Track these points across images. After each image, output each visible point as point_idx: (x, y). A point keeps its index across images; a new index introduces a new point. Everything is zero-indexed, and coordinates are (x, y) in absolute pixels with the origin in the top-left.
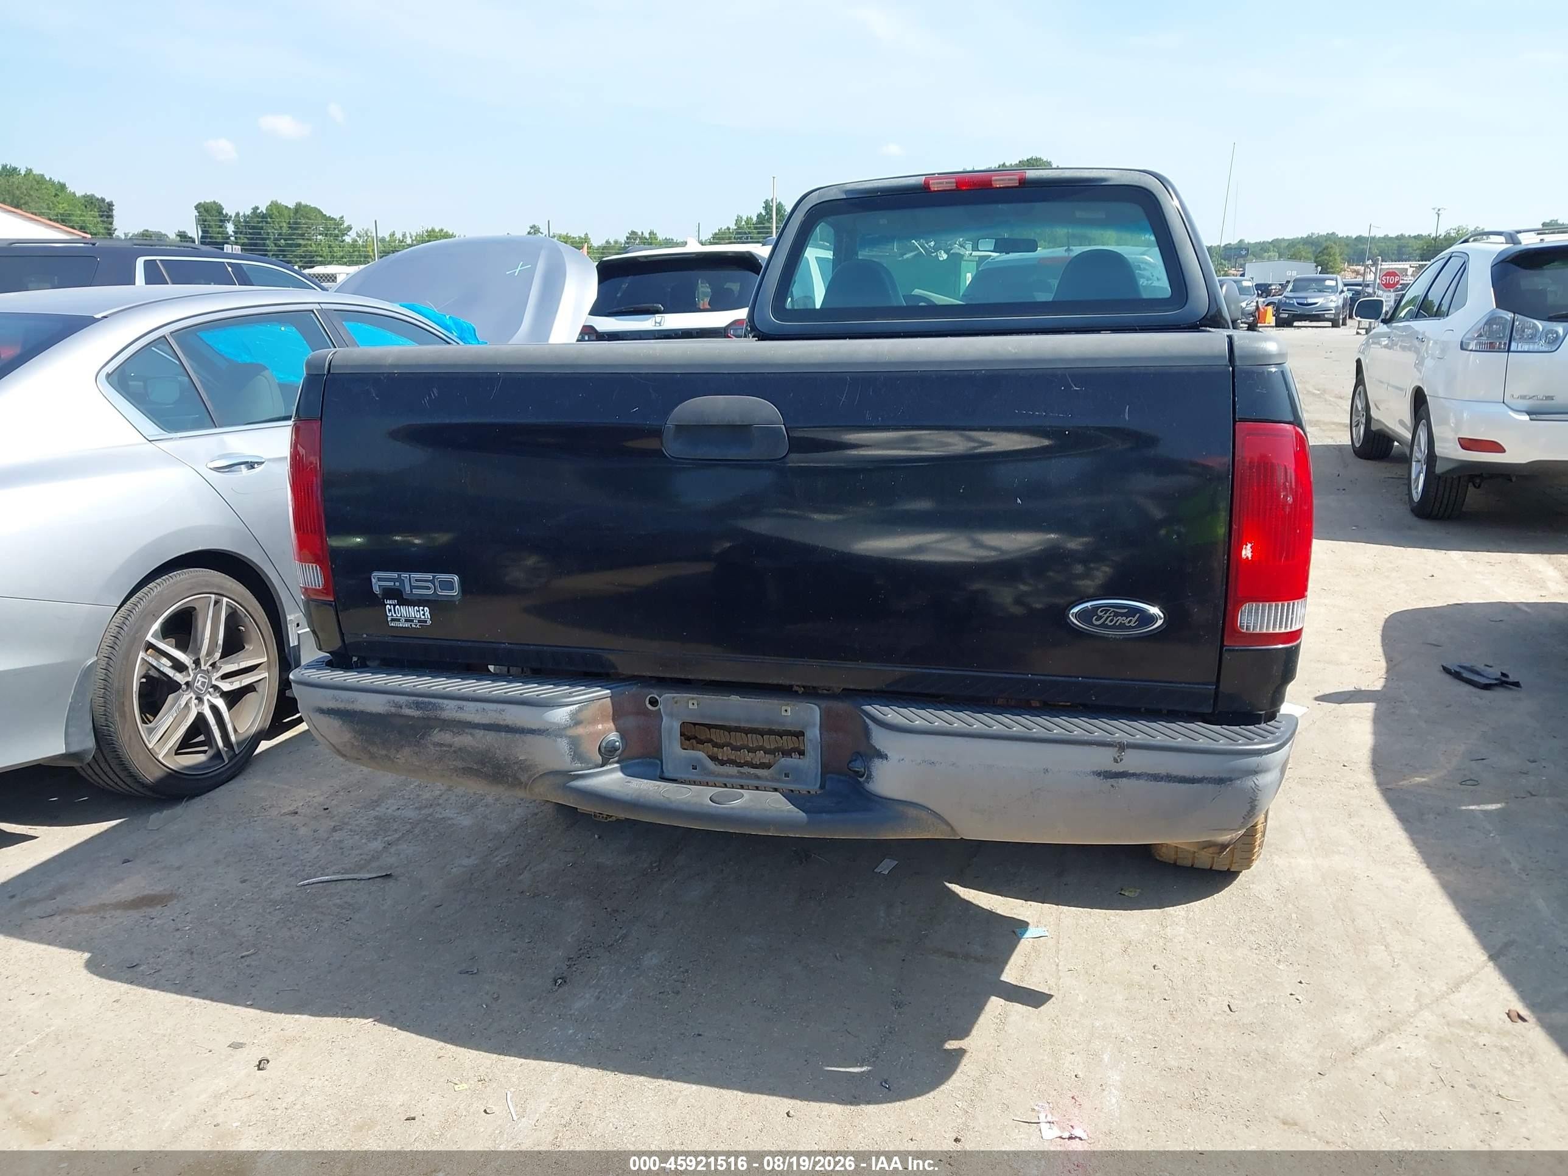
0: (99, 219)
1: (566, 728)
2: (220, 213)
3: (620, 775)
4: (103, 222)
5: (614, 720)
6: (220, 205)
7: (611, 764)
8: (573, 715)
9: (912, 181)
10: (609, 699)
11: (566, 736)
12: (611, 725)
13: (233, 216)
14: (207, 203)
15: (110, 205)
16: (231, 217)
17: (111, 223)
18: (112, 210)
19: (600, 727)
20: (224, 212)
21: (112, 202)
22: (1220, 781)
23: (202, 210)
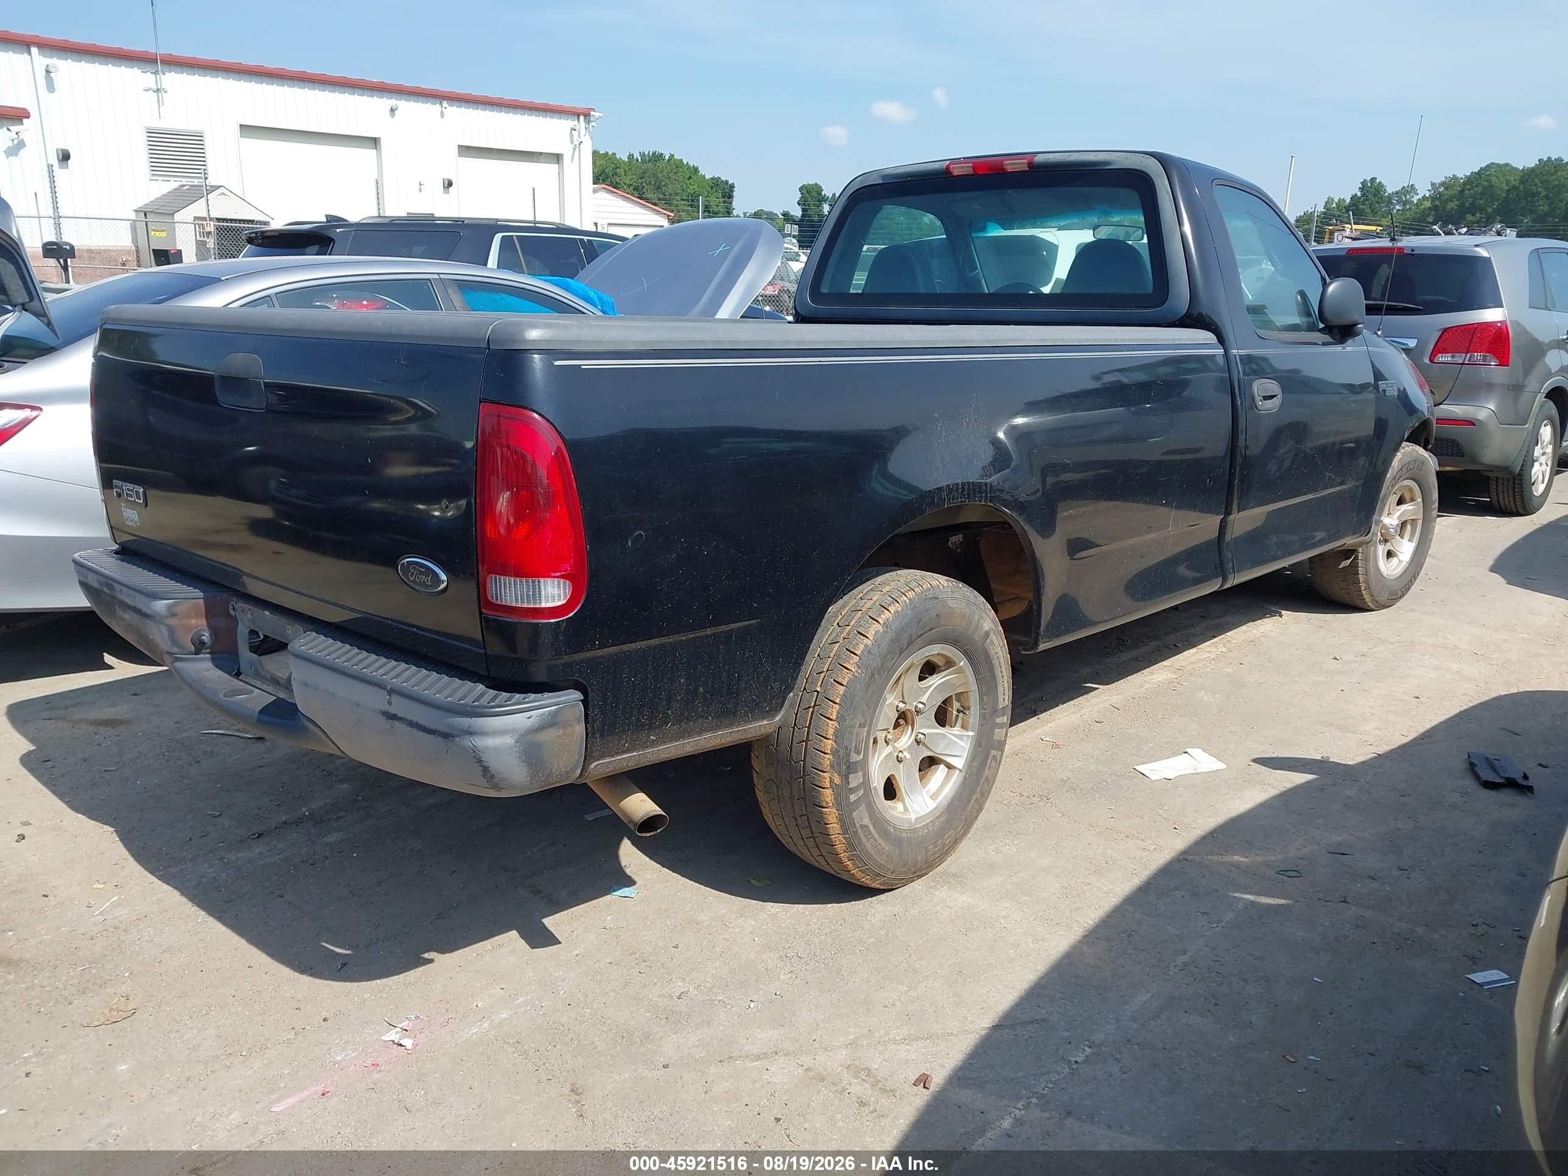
0: (721, 200)
1: (165, 617)
2: (820, 194)
3: (210, 665)
4: (724, 202)
5: (207, 618)
6: (821, 187)
7: (204, 653)
8: (169, 608)
9: (936, 166)
10: (202, 600)
11: (165, 624)
12: (204, 622)
13: (830, 197)
14: (810, 185)
15: (732, 186)
16: (828, 197)
17: (731, 203)
18: (732, 192)
19: (193, 621)
20: (823, 193)
21: (733, 184)
22: (446, 736)
23: (805, 191)
